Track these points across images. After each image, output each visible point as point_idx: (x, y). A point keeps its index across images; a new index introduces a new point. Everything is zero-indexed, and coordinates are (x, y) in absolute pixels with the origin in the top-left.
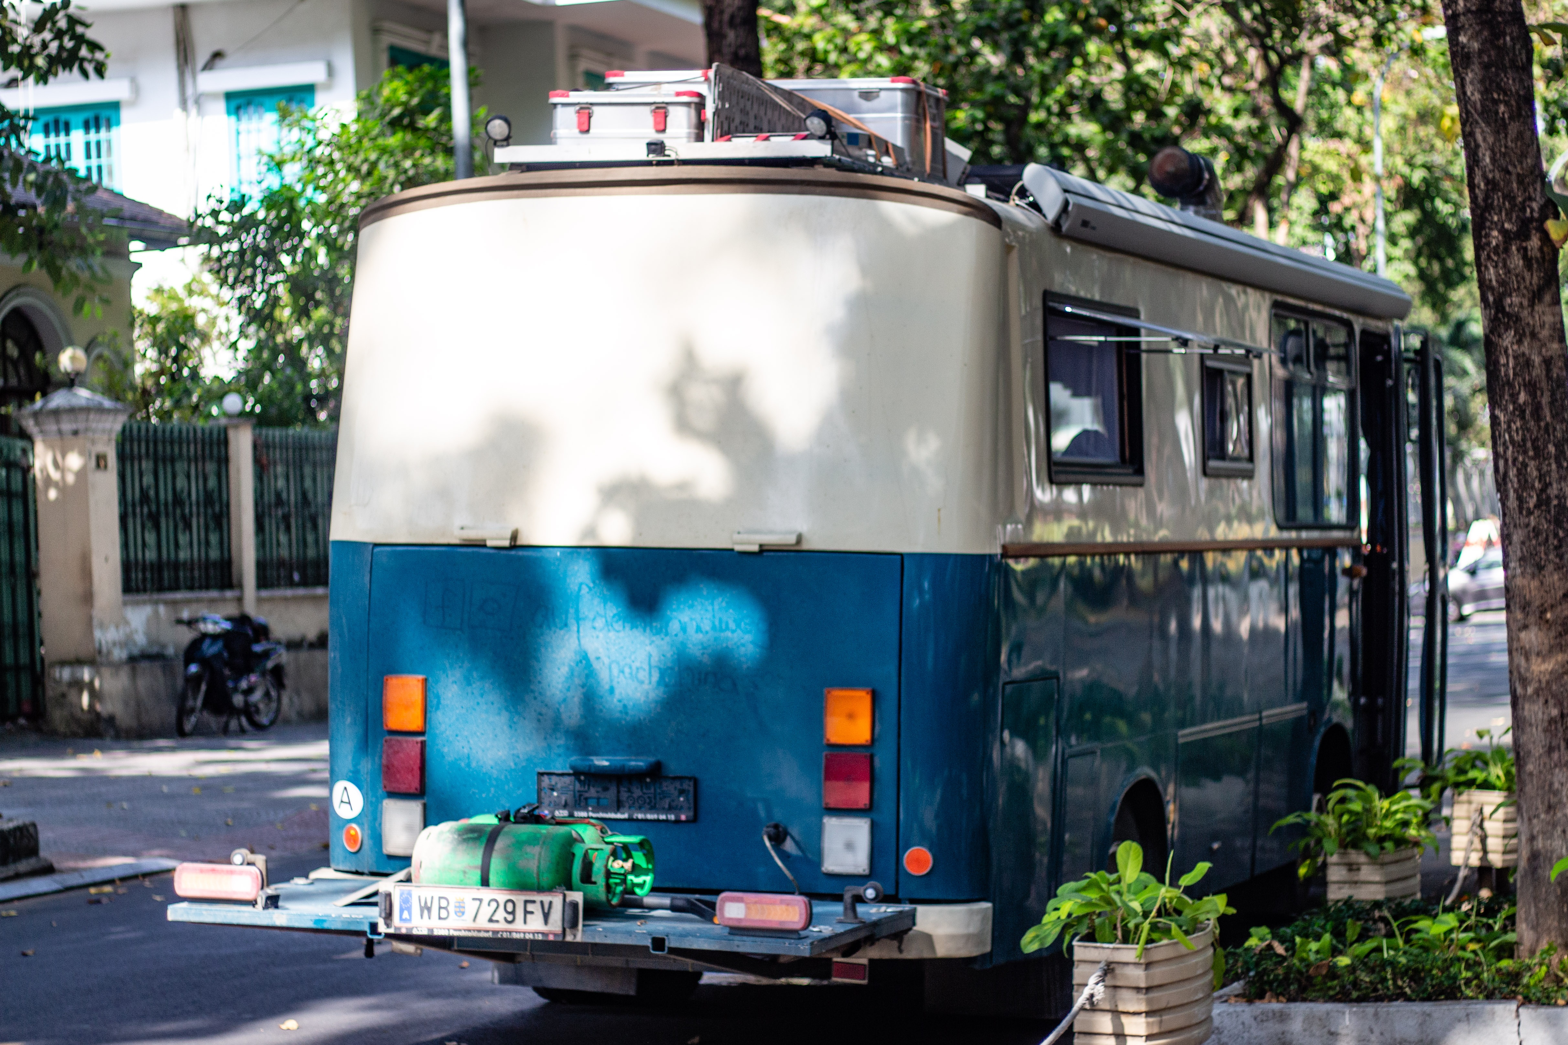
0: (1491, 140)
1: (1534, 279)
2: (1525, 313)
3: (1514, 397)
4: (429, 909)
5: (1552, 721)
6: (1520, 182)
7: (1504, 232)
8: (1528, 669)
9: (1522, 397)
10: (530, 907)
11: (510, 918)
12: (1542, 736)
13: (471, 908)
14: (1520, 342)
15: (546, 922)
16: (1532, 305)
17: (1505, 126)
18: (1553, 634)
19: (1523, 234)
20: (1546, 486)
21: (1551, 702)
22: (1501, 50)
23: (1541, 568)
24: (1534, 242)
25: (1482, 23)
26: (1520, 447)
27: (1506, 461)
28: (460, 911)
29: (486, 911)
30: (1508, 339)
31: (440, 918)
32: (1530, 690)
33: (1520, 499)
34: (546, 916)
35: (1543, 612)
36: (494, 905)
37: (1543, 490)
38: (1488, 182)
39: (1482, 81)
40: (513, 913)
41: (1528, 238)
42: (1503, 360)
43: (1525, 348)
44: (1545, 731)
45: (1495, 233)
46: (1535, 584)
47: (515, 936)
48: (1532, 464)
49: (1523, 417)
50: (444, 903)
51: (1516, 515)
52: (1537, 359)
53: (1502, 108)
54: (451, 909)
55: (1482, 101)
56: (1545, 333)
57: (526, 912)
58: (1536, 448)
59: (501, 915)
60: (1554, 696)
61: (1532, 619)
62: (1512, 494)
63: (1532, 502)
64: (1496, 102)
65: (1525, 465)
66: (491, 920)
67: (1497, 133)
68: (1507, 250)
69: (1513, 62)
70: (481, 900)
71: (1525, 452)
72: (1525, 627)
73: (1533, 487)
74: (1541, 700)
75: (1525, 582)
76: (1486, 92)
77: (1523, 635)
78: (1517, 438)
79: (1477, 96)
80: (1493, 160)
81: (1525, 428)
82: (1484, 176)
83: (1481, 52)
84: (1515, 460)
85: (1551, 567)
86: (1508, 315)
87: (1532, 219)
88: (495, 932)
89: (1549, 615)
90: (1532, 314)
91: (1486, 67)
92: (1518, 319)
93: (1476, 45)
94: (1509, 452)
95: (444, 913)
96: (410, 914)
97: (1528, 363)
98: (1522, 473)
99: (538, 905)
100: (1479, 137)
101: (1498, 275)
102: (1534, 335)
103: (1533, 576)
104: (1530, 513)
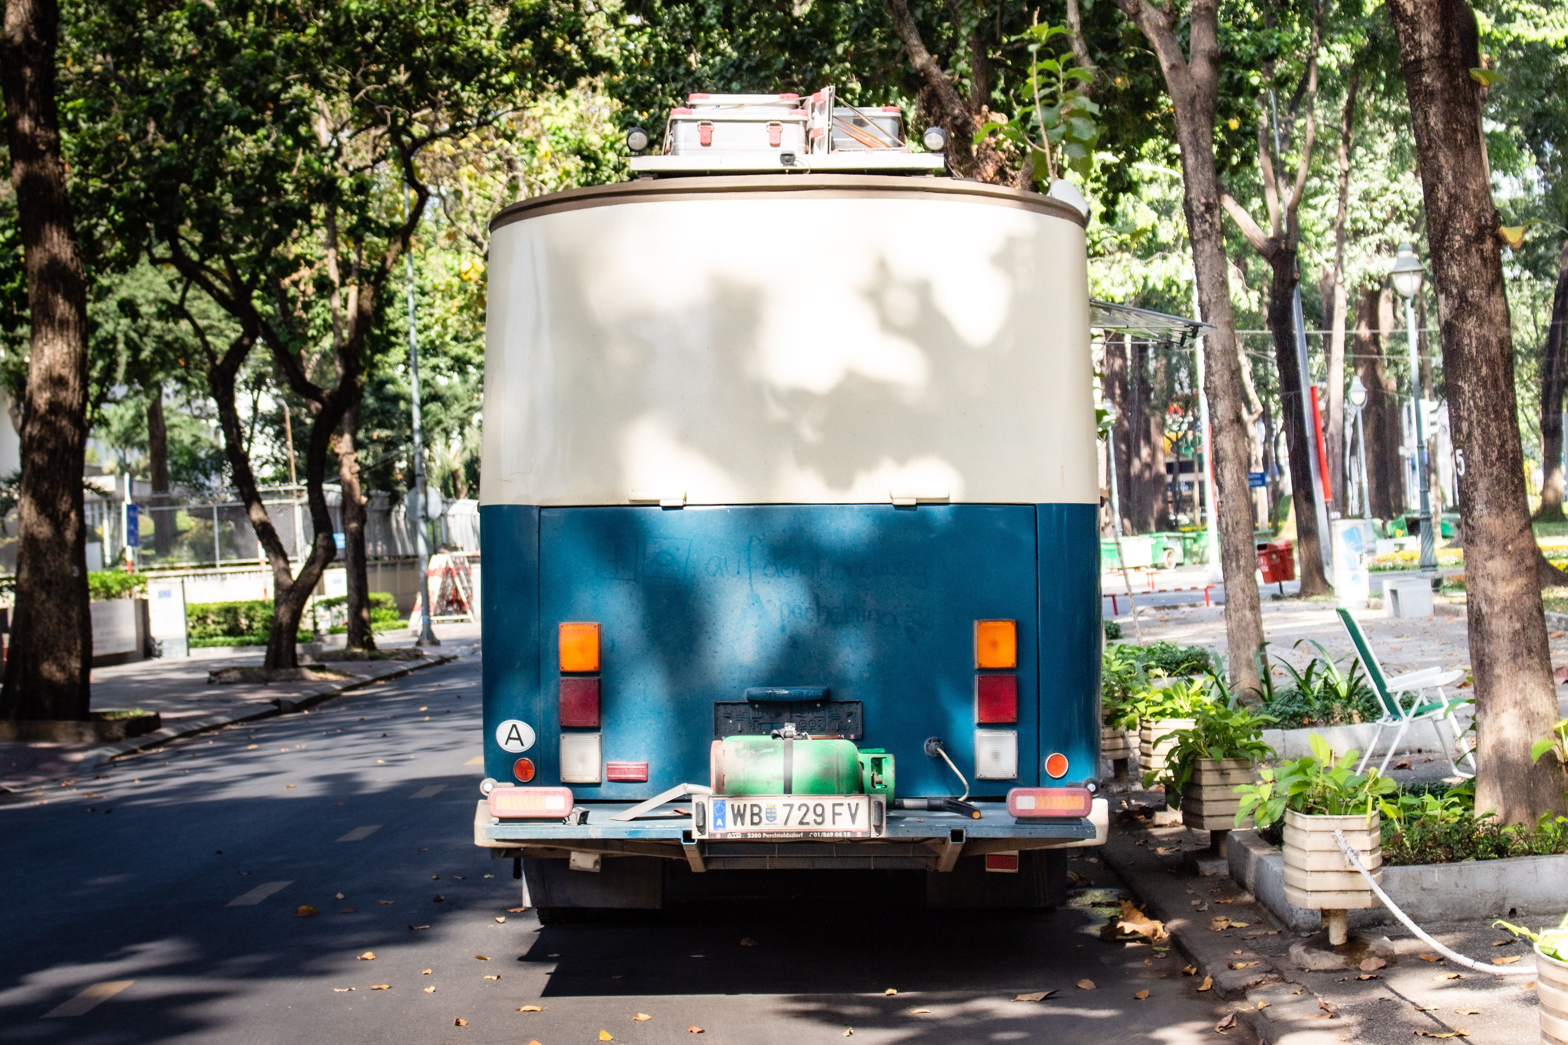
0: (1452, 162)
1: (1488, 275)
2: (1483, 303)
3: (1477, 370)
4: (742, 817)
5: (1516, 633)
6: (1476, 197)
7: (1465, 237)
8: (1494, 592)
9: (1484, 371)
10: (838, 809)
11: (819, 820)
12: (1508, 645)
13: (781, 813)
14: (1481, 326)
15: (853, 821)
16: (1488, 296)
17: (1462, 151)
18: (1513, 562)
19: (1479, 238)
20: (1504, 444)
21: (1515, 617)
22: (1456, 88)
23: (1503, 509)
24: (1488, 245)
25: (1442, 67)
26: (1484, 411)
27: (1471, 423)
28: (772, 817)
29: (796, 815)
30: (1471, 324)
31: (752, 823)
32: (1497, 609)
33: (1484, 453)
34: (853, 816)
35: (1505, 545)
36: (804, 809)
37: (1502, 446)
38: (1451, 196)
39: (1444, 114)
40: (822, 815)
41: (1483, 242)
42: (1466, 341)
43: (1485, 331)
44: (1511, 641)
45: (1458, 238)
46: (1498, 522)
47: (825, 835)
48: (1493, 424)
49: (1485, 388)
50: (756, 810)
51: (1482, 468)
52: (1494, 340)
53: (1459, 136)
54: (763, 815)
55: (1445, 130)
56: (1498, 319)
57: (834, 814)
58: (1496, 412)
59: (810, 818)
60: (1516, 612)
61: (1497, 551)
62: (1477, 450)
63: (1494, 455)
64: (1455, 131)
65: (1488, 426)
66: (801, 823)
67: (1456, 156)
68: (1468, 252)
69: (1465, 98)
70: (791, 806)
71: (1488, 415)
72: (1492, 557)
73: (1494, 444)
74: (1507, 616)
75: (1491, 521)
76: (1447, 123)
77: (1489, 564)
78: (1481, 404)
79: (1440, 126)
80: (1455, 178)
81: (1487, 396)
82: (1447, 191)
83: (1443, 90)
84: (1479, 422)
85: (1510, 508)
86: (1471, 304)
87: (1486, 227)
88: (806, 833)
89: (1510, 547)
90: (1488, 302)
91: (1447, 102)
92: (1479, 308)
93: (1439, 85)
94: (1474, 416)
95: (756, 819)
96: (724, 821)
97: (1488, 343)
98: (1485, 432)
99: (846, 807)
100: (1442, 160)
101: (1461, 272)
102: (1491, 320)
103: (1498, 515)
104: (1493, 465)
